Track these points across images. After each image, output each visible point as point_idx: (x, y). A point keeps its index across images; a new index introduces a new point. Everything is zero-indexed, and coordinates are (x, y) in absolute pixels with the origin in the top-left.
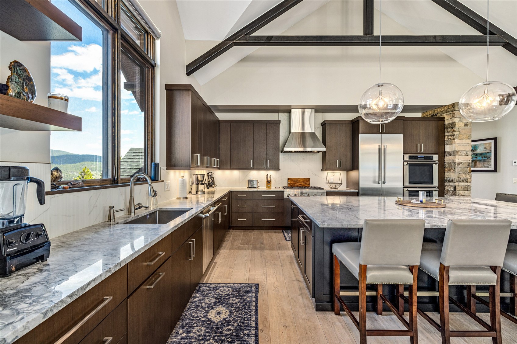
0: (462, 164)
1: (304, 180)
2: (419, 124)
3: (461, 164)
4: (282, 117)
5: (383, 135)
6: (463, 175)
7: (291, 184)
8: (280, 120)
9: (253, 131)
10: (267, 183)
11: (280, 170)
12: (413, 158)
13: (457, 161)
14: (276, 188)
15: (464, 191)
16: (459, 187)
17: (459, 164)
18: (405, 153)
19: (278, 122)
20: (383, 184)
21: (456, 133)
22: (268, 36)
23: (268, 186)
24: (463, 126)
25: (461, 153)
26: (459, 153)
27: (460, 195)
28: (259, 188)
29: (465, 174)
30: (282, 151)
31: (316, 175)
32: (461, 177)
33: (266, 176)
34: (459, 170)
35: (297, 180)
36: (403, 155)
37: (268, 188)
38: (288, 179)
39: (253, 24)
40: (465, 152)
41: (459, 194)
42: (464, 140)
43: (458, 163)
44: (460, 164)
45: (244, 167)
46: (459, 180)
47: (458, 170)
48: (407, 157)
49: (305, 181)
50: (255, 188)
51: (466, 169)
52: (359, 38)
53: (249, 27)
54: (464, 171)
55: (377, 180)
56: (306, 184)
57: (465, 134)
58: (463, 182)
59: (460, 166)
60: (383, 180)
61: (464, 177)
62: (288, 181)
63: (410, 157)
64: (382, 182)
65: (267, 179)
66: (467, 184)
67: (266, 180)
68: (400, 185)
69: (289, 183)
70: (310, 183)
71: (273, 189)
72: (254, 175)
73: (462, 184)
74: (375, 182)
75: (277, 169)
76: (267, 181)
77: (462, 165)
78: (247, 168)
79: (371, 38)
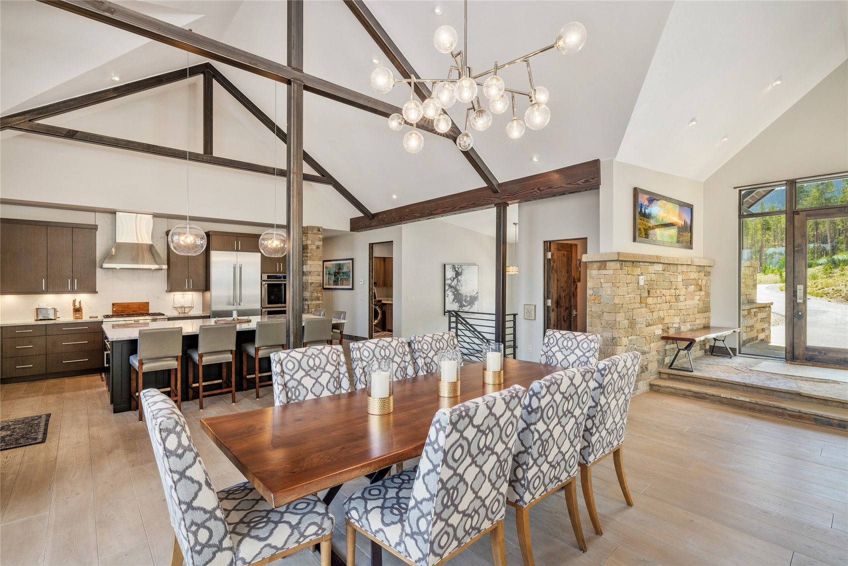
0: (315, 284)
1: (139, 305)
4: (101, 221)
5: (238, 252)
6: (315, 293)
7: (119, 310)
8: (97, 225)
9: (46, 238)
10: (74, 311)
11: (97, 292)
12: (272, 277)
13: (309, 281)
14: (90, 317)
16: (311, 305)
17: (311, 283)
18: (262, 272)
19: (94, 228)
20: (238, 306)
21: (309, 255)
22: (70, 130)
23: (76, 315)
24: (315, 248)
25: (314, 274)
26: (311, 273)
28: (58, 319)
29: (317, 293)
30: (101, 267)
31: (158, 298)
33: (72, 302)
35: (128, 306)
36: (261, 275)
37: (76, 318)
38: (113, 304)
39: (44, 110)
40: (317, 272)
42: (316, 261)
45: (30, 289)
46: (312, 298)
47: (311, 289)
48: (265, 277)
49: (141, 307)
50: (52, 319)
51: (318, 288)
52: (197, 156)
53: (37, 112)
55: (232, 302)
56: (143, 310)
57: (317, 256)
58: (315, 300)
59: (313, 285)
60: (238, 301)
61: (316, 296)
62: (113, 307)
63: (269, 277)
64: (238, 304)
65: (74, 305)
66: (318, 302)
67: (72, 307)
68: (257, 306)
69: (114, 309)
70: (148, 309)
71: (86, 318)
72: (48, 301)
73: (314, 302)
74: (229, 304)
75: (93, 290)
76: (74, 309)
78: (36, 291)
79: (210, 158)
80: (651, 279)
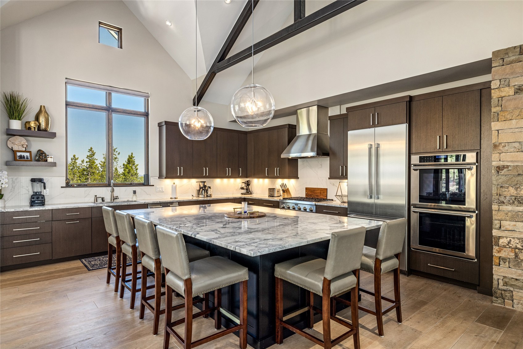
0: (510, 168)
2: (441, 102)
3: (505, 170)
6: (512, 191)
7: (309, 194)
12: (427, 159)
13: (494, 164)
15: (514, 223)
16: (499, 214)
17: (499, 169)
18: (411, 153)
25: (506, 148)
26: (501, 148)
27: (502, 229)
29: (516, 189)
32: (505, 193)
34: (500, 181)
35: (314, 191)
36: (409, 157)
38: (306, 189)
40: (517, 145)
41: (500, 227)
42: (514, 122)
43: (498, 167)
44: (502, 170)
46: (500, 199)
47: (496, 180)
48: (414, 159)
49: (322, 192)
54: (515, 182)
56: (324, 195)
58: (512, 203)
59: (503, 172)
61: (513, 194)
63: (422, 159)
69: (307, 193)
70: (327, 194)
75: (296, 177)
77: (509, 170)
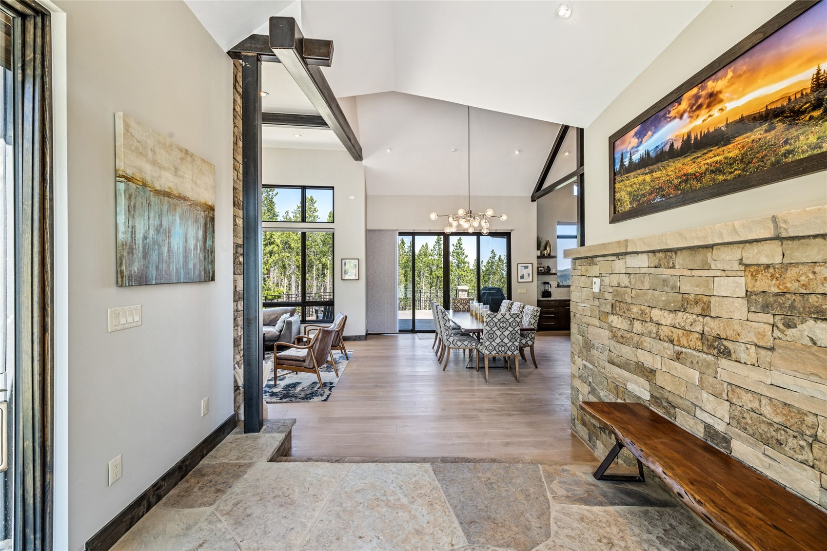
80: (619, 284)
